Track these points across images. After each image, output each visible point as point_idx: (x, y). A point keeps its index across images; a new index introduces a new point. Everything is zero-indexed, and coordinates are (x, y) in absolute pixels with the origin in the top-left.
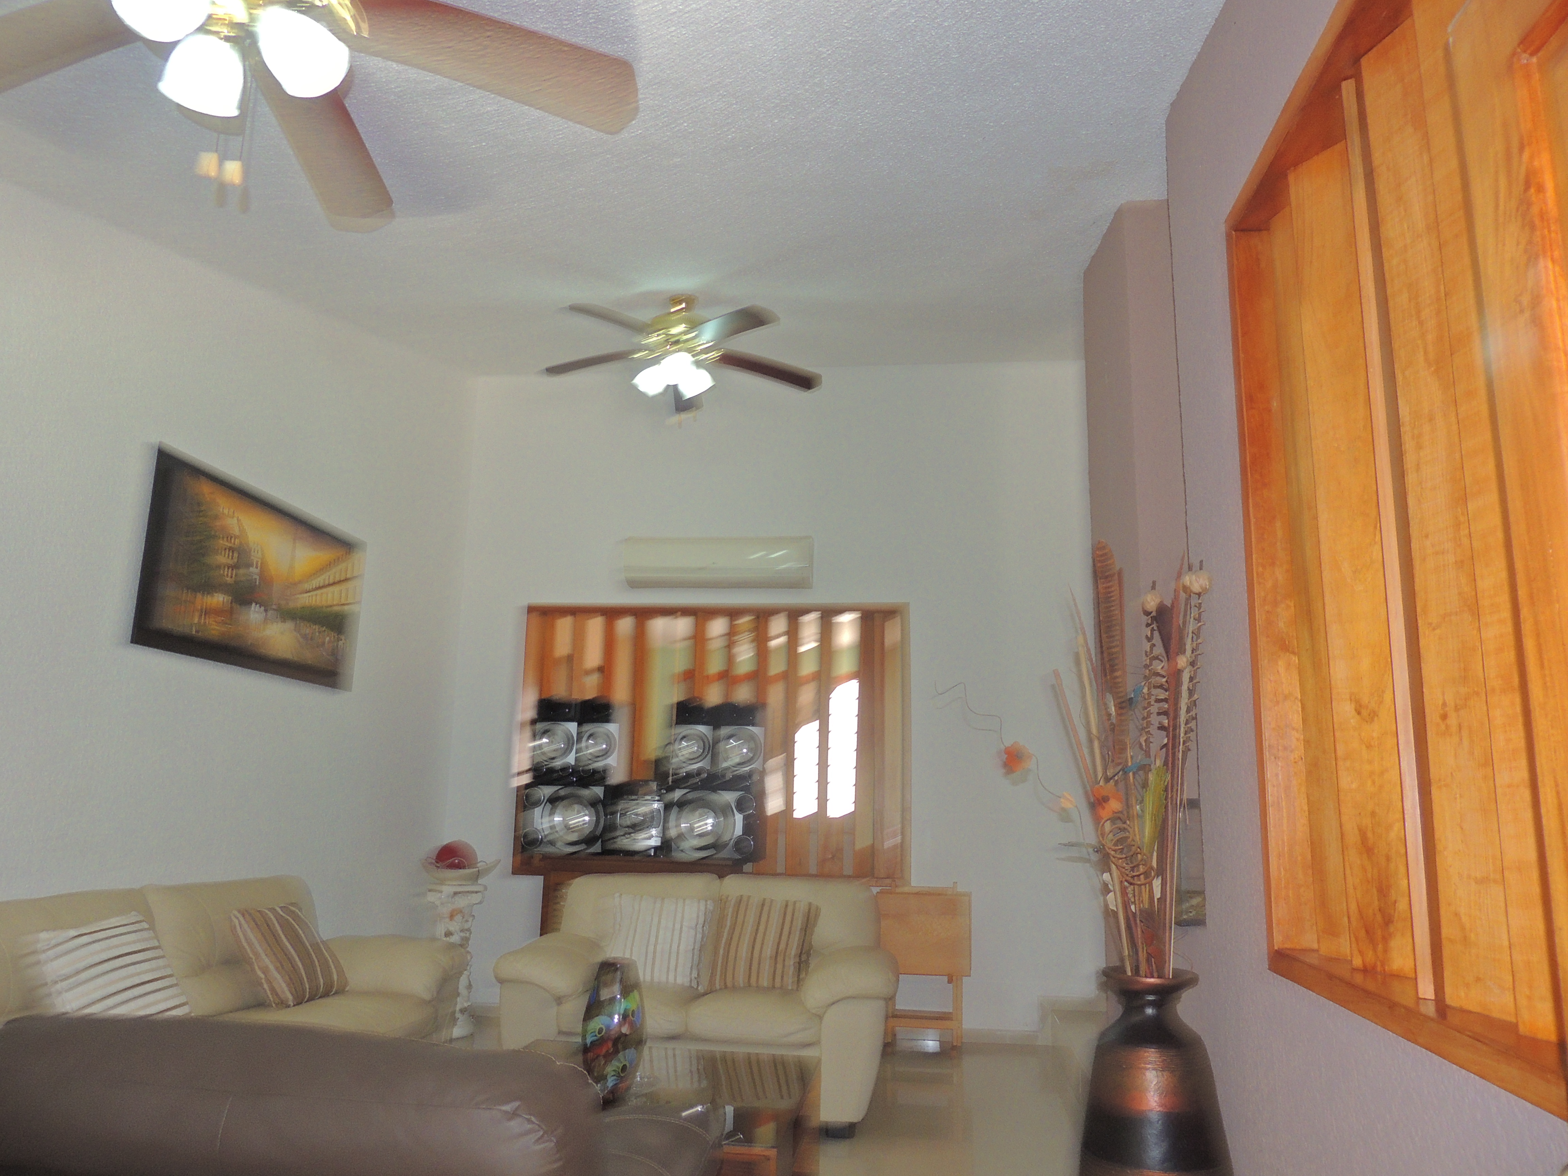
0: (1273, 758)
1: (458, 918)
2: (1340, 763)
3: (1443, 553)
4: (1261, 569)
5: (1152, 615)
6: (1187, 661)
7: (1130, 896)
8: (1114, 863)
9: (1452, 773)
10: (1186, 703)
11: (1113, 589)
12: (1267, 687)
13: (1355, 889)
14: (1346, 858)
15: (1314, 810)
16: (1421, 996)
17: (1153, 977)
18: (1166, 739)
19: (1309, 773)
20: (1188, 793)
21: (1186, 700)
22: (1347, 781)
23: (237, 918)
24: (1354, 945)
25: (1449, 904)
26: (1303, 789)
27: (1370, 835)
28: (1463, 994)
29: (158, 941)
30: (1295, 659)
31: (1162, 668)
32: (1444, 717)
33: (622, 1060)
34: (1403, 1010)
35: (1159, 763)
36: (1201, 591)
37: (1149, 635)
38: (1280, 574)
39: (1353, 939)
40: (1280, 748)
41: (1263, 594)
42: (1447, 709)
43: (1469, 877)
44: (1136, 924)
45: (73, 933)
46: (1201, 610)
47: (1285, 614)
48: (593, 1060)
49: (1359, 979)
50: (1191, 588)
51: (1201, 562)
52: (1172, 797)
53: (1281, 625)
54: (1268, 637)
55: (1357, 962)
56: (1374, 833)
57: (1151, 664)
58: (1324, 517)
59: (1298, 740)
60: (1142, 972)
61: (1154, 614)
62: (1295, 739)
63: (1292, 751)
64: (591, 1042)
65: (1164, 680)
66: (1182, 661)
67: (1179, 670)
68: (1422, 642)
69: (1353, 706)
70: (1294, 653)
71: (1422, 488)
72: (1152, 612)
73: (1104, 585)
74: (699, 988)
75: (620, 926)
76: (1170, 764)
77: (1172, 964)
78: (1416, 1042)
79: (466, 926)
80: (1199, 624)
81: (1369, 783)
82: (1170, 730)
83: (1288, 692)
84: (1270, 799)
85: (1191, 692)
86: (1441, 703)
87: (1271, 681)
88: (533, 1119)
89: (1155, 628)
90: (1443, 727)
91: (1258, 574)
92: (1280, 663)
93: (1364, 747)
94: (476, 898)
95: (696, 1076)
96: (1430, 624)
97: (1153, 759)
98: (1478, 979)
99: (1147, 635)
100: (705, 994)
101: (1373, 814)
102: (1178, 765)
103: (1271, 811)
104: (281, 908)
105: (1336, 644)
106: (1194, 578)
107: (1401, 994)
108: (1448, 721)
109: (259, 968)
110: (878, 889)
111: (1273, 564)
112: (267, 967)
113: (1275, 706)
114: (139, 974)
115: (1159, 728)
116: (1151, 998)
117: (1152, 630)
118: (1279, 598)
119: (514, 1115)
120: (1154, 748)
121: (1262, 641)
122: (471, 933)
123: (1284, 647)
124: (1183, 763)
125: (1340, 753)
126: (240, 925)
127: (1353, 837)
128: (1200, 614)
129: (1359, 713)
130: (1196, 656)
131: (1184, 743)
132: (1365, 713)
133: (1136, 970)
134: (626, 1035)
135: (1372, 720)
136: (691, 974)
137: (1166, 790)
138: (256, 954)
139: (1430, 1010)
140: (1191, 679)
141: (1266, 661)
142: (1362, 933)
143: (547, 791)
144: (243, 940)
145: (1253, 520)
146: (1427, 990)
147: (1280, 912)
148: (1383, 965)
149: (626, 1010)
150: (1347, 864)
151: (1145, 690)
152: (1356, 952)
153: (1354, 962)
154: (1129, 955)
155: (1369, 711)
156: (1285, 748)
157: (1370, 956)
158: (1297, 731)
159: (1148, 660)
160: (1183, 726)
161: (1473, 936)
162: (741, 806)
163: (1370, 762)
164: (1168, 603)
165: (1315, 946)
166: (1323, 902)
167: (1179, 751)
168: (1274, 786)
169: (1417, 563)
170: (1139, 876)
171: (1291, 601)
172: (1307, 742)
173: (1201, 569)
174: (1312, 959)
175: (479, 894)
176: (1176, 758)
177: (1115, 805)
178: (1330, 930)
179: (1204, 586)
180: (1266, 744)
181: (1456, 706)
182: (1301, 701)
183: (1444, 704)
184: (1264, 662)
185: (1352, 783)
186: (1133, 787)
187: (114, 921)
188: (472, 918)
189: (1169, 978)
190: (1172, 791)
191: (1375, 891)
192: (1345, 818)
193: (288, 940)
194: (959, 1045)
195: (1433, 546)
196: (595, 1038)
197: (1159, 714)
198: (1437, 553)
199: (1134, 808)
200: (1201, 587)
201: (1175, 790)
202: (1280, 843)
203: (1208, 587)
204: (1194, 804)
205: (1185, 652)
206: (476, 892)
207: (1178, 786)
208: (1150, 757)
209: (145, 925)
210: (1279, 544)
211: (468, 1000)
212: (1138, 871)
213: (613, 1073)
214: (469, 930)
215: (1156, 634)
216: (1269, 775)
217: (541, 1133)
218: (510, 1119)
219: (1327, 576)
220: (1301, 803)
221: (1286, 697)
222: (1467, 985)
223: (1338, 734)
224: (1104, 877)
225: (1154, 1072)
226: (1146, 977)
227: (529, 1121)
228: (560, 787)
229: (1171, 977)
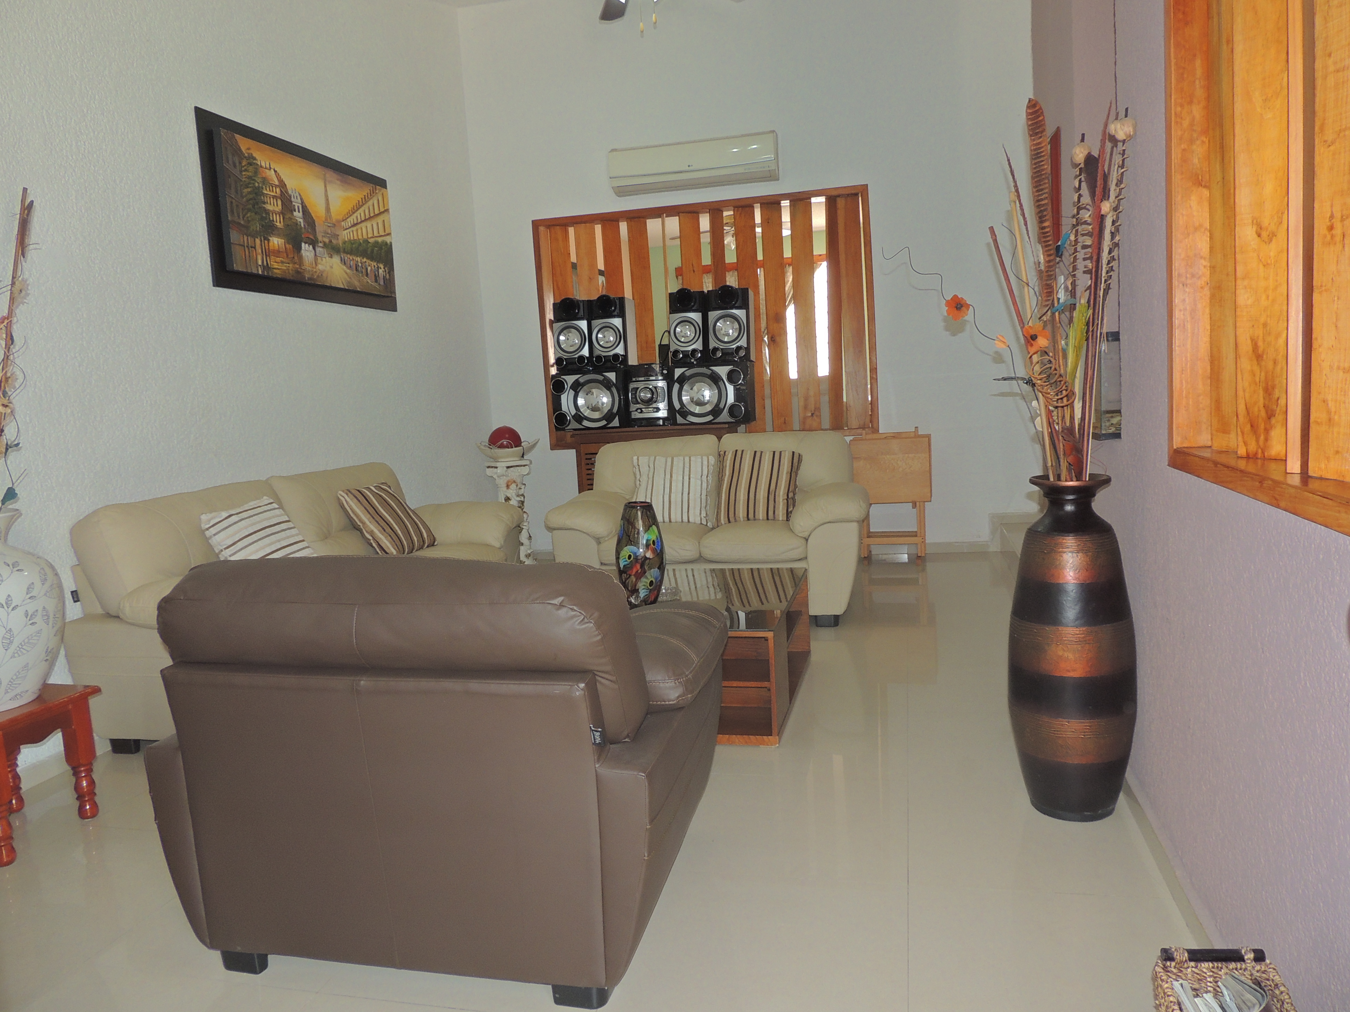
0: (1181, 285)
1: (513, 486)
2: (1239, 282)
3: (1344, 70)
4: (1179, 109)
5: (1080, 167)
6: (1111, 206)
7: (1055, 418)
8: (1041, 392)
9: (1332, 279)
10: (1109, 245)
11: (1043, 145)
12: (1179, 220)
13: (1244, 391)
14: (1238, 365)
15: (1216, 327)
16: (1288, 471)
17: (1072, 481)
18: (1090, 281)
19: (1213, 296)
20: (1108, 326)
21: (1109, 243)
22: (1244, 298)
23: (343, 497)
24: (1240, 439)
25: (1319, 393)
26: (1207, 311)
27: (1260, 343)
28: (1323, 466)
29: (288, 516)
30: (1206, 193)
31: (1090, 216)
32: (1331, 228)
33: (649, 577)
34: (1270, 482)
35: (1084, 301)
36: (1125, 138)
37: (1077, 186)
38: (1197, 111)
39: (1239, 433)
40: (1188, 275)
41: (1180, 133)
42: (1334, 220)
43: (1339, 368)
44: (1058, 439)
45: (225, 515)
46: (1125, 157)
47: (1199, 150)
48: (626, 579)
49: (1242, 464)
50: (1116, 136)
51: (1127, 110)
52: (1093, 331)
53: (1196, 161)
54: (1182, 173)
55: (1242, 451)
56: (1264, 341)
57: (1078, 213)
58: (1239, 48)
59: (1205, 267)
60: (1063, 478)
61: (1082, 165)
62: (1202, 268)
63: (1199, 278)
64: (624, 566)
65: (1091, 227)
66: (1106, 207)
67: (1102, 215)
68: (1317, 159)
69: (1254, 229)
70: (1205, 187)
71: (1329, 6)
72: (1080, 164)
73: (1035, 142)
74: (708, 525)
75: (640, 481)
76: (1093, 303)
77: (1089, 469)
78: (1278, 506)
79: (521, 492)
80: (1123, 170)
81: (1264, 297)
82: (1095, 273)
83: (1198, 224)
84: (1176, 322)
85: (1113, 235)
86: (1329, 215)
87: (1183, 215)
88: (575, 608)
89: (1083, 179)
90: (1329, 237)
91: (1176, 114)
92: (1193, 198)
93: (1261, 266)
94: (525, 470)
95: (712, 589)
96: (1325, 141)
97: (1078, 299)
98: (1337, 452)
99: (1075, 187)
100: (713, 528)
101: (1265, 325)
102: (1099, 301)
103: (1177, 333)
104: (375, 487)
105: (1243, 173)
106: (1119, 126)
107: (1275, 472)
108: (1334, 232)
109: (367, 532)
110: (851, 438)
111: (1191, 102)
112: (372, 531)
113: (1185, 238)
114: (279, 541)
115: (1084, 272)
116: (1071, 497)
117: (1080, 181)
118: (1195, 135)
119: (561, 606)
120: (1080, 290)
121: (1177, 178)
122: (524, 498)
123: (1199, 182)
124: (1104, 300)
125: (1239, 274)
126: (346, 501)
127: (1246, 346)
128: (1123, 160)
129: (1259, 236)
130: (1119, 201)
131: (1106, 281)
132: (1264, 234)
133: (1059, 478)
134: (649, 559)
135: (1271, 241)
136: (700, 514)
137: (1088, 324)
138: (364, 523)
139: (1296, 480)
140: (1114, 222)
141: (1179, 197)
142: (1248, 427)
143: (570, 379)
144: (350, 512)
145: (1173, 61)
146: (1294, 465)
147: (1180, 418)
148: (1263, 452)
149: (647, 540)
150: (1239, 370)
151: (1072, 238)
152: (1241, 444)
153: (1239, 452)
154: (1052, 465)
155: (1268, 233)
156: (1193, 276)
157: (1253, 447)
158: (1205, 259)
159: (1076, 210)
160: (1104, 266)
161: (1336, 417)
162: (731, 377)
163: (1266, 279)
164: (1095, 154)
165: (1209, 444)
166: (1217, 404)
167: (1100, 289)
168: (1181, 310)
169: (1319, 82)
170: (1062, 399)
171: (1206, 138)
172: (1213, 268)
173: (1126, 116)
174: (1207, 454)
175: (527, 467)
176: (1098, 296)
177: (1042, 342)
178: (1224, 428)
179: (1128, 132)
180: (1175, 274)
181: (1342, 217)
182: (1210, 231)
183: (1332, 217)
184: (1177, 198)
185: (1248, 299)
186: (1059, 325)
187: (252, 504)
188: (524, 486)
189: (1086, 481)
190: (1093, 325)
191: (1261, 392)
192: (1240, 331)
193: (384, 510)
194: (923, 555)
195: (1335, 63)
196: (626, 563)
197: (1085, 259)
198: (1338, 71)
199: (1059, 343)
200: (1126, 134)
201: (1096, 324)
202: (1184, 359)
203: (1132, 133)
204: (1115, 337)
205: (1108, 199)
206: (524, 466)
207: (1098, 320)
208: (1075, 298)
209: (275, 505)
210: (1197, 82)
211: (530, 548)
212: (1061, 395)
213: (643, 587)
214: (523, 495)
215: (1084, 185)
216: (1177, 300)
217: (583, 617)
218: (558, 609)
219: (1239, 107)
220: (1205, 324)
221: (1196, 229)
222: (1328, 459)
223: (1238, 256)
224: (1033, 404)
225: (1070, 554)
226: (1066, 481)
227: (572, 609)
228: (579, 376)
229: (1087, 479)
